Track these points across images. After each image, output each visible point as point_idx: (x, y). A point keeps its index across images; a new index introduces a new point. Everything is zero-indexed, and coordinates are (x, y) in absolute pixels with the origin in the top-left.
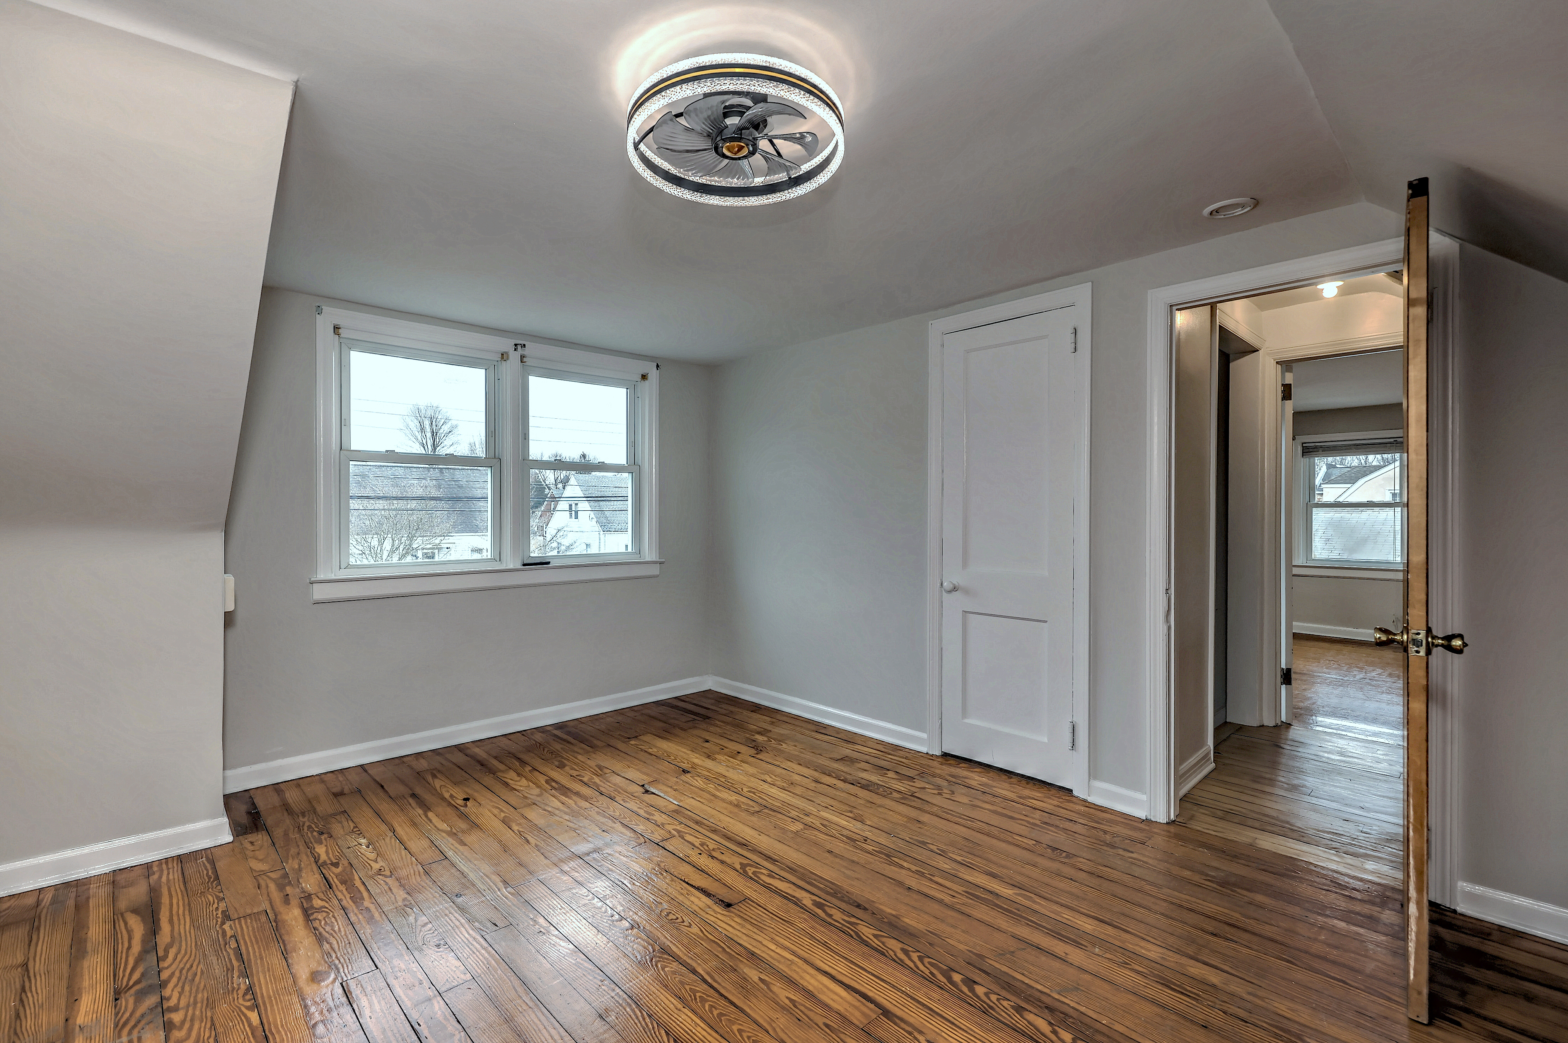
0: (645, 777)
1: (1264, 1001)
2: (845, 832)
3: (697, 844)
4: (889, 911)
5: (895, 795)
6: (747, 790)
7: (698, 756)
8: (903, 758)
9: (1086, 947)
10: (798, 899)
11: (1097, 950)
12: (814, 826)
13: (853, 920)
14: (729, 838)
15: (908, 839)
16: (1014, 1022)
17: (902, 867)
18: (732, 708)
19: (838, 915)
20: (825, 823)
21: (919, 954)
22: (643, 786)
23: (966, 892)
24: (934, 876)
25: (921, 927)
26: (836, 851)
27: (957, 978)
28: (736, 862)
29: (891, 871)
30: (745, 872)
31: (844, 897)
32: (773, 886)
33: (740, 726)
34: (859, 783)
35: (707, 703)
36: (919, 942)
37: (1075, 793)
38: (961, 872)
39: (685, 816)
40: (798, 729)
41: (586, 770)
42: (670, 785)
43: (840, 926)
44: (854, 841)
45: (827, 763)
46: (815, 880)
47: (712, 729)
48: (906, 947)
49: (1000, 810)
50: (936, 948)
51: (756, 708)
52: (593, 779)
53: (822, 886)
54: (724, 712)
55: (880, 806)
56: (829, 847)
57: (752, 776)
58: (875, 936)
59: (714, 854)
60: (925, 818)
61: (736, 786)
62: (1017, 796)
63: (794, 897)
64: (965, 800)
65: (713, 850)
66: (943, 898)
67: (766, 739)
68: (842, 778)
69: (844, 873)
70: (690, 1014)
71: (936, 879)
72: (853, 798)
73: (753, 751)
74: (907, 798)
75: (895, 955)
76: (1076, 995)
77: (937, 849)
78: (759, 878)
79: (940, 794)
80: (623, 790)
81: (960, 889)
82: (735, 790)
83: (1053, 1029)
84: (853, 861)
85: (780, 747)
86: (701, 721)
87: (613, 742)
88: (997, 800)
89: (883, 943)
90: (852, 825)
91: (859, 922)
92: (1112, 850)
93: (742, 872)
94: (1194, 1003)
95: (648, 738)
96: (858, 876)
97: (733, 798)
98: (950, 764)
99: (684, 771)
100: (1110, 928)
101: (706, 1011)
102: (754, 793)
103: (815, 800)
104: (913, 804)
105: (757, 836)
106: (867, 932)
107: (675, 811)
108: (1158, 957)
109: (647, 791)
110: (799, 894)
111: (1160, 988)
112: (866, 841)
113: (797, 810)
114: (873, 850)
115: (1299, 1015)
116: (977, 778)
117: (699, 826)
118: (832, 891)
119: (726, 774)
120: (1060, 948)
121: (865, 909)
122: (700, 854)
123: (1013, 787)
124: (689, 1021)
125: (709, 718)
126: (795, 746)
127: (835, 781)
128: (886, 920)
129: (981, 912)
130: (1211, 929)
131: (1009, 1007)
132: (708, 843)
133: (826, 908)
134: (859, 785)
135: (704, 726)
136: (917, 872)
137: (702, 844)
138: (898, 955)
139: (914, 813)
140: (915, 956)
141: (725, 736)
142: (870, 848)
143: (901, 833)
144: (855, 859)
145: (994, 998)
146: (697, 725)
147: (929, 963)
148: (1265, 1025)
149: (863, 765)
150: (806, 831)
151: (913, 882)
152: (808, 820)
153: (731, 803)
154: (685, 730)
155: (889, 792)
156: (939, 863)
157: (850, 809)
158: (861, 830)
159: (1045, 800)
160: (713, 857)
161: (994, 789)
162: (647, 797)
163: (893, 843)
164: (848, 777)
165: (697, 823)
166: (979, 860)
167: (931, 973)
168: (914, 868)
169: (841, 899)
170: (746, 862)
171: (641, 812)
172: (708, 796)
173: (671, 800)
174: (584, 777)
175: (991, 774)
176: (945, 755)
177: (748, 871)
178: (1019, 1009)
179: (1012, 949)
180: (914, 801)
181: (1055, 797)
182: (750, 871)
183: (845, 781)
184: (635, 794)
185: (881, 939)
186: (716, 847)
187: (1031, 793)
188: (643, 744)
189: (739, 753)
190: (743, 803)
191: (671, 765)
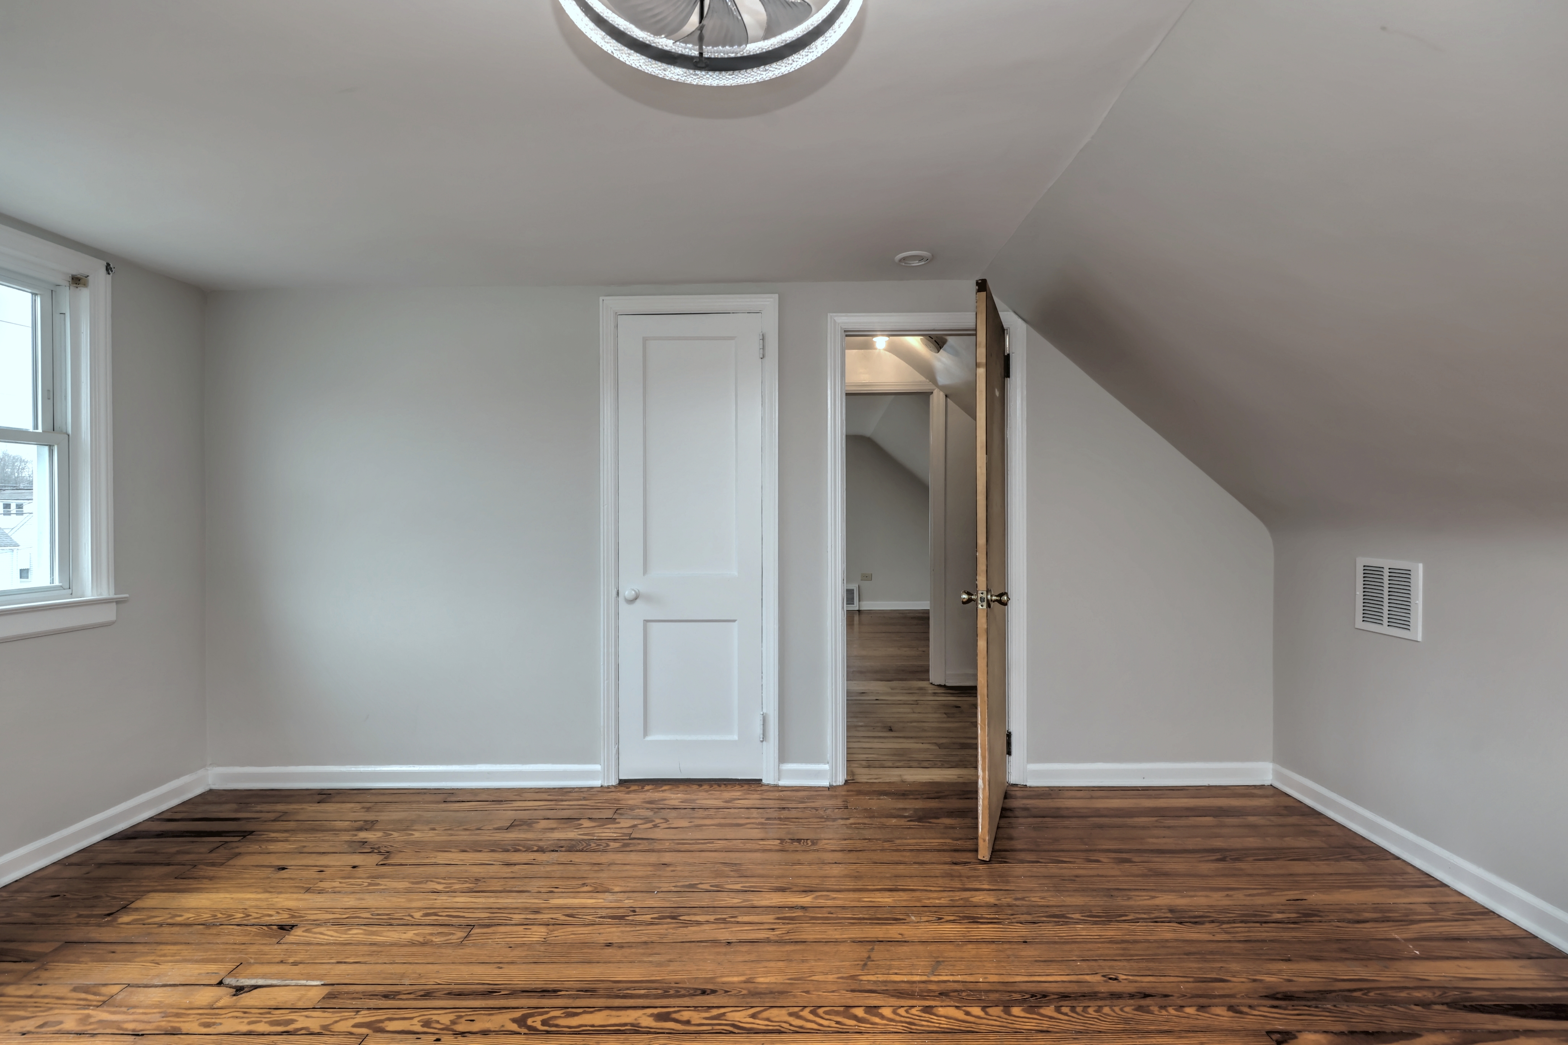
0: (213, 967)
1: (1026, 901)
2: (604, 913)
3: (418, 1028)
4: (735, 979)
5: (613, 845)
6: (421, 913)
7: (288, 895)
8: (580, 800)
9: (905, 920)
10: (632, 1025)
11: (913, 918)
12: (559, 922)
13: (715, 1012)
14: (460, 995)
15: (674, 889)
16: (937, 1025)
17: (699, 923)
18: (280, 807)
19: (696, 1017)
20: (569, 912)
21: (808, 1009)
22: (220, 983)
23: (778, 918)
24: (736, 917)
25: (780, 979)
26: (615, 940)
27: (860, 1012)
28: (504, 1020)
29: (692, 932)
30: (531, 1028)
31: (679, 992)
32: (586, 1026)
33: (315, 828)
34: (562, 847)
35: (226, 811)
36: (795, 996)
37: (764, 781)
38: (755, 900)
39: (355, 995)
40: (414, 806)
41: (51, 1009)
42: (278, 960)
43: (709, 1028)
44: (622, 918)
45: (499, 836)
46: (628, 989)
47: (272, 847)
48: (792, 1010)
49: (723, 821)
50: (814, 993)
51: (324, 796)
52: (89, 1016)
53: (642, 992)
54: (272, 816)
55: (610, 865)
56: (602, 939)
57: (408, 891)
58: (753, 1016)
59: (460, 1028)
60: (667, 858)
61: (397, 916)
62: (723, 802)
63: (625, 1025)
64: (684, 823)
65: (453, 1022)
66: (767, 936)
67: (379, 834)
68: (535, 848)
69: (650, 962)
71: (740, 919)
72: (572, 868)
73: (376, 858)
74: (628, 843)
75: (791, 1025)
76: (944, 969)
77: (711, 886)
78: (557, 1026)
79: (655, 826)
80: (186, 1009)
81: (769, 918)
82: (401, 922)
83: (964, 1011)
84: (645, 943)
85: (412, 838)
86: (239, 841)
87: (77, 934)
88: (712, 812)
89: (768, 1020)
90: (602, 901)
91: (722, 1011)
92: (834, 823)
93: (526, 1031)
94: (1001, 926)
95: (154, 900)
96: (668, 957)
97: (410, 934)
98: (634, 791)
99: (282, 927)
100: (901, 893)
102: (436, 914)
103: (528, 889)
104: (640, 847)
105: (497, 971)
106: (741, 1017)
107: (330, 996)
108: (949, 901)
109: (239, 990)
110: (629, 1017)
111: (975, 926)
112: (634, 911)
113: (517, 911)
114: (652, 918)
115: (1048, 900)
116: (673, 796)
117: (394, 999)
118: (660, 992)
119: (364, 904)
120: (893, 931)
121: (713, 992)
122: (438, 1040)
123: (712, 794)
125: (251, 833)
126: (434, 829)
127: (531, 856)
128: (744, 992)
129: (810, 932)
130: (949, 860)
131: (917, 1013)
132: (435, 1018)
133: (674, 1016)
134: (563, 849)
135: (255, 847)
136: (717, 921)
137: (427, 1024)
138: (793, 1023)
139: (653, 858)
140: (806, 1013)
141: (306, 850)
142: (647, 918)
143: (661, 885)
144: (644, 939)
145: (902, 1011)
146: (237, 850)
147: (826, 1013)
148: (1045, 919)
149: (543, 824)
150: (556, 933)
151: (724, 935)
152: (545, 917)
153: (412, 944)
154: (222, 864)
155: (605, 845)
156: (726, 900)
157: (580, 882)
158: (617, 901)
159: (747, 796)
160: (463, 1034)
161: (698, 802)
162: (247, 999)
163: (664, 899)
164: (541, 844)
165: (386, 996)
166: (754, 880)
167: (837, 1023)
168: (711, 918)
169: (678, 995)
170: (517, 1014)
171: (262, 1027)
172: (366, 948)
173: (304, 982)
174: (61, 1023)
175: (682, 788)
176: (622, 782)
177: (534, 1024)
178: (927, 1009)
179: (866, 955)
180: (639, 844)
181: (751, 790)
182: (536, 1022)
183: (541, 850)
184: (219, 1004)
185: (760, 1016)
186: (452, 1017)
187: (729, 794)
188: (153, 914)
189: (354, 867)
190: (431, 934)
191: (248, 928)
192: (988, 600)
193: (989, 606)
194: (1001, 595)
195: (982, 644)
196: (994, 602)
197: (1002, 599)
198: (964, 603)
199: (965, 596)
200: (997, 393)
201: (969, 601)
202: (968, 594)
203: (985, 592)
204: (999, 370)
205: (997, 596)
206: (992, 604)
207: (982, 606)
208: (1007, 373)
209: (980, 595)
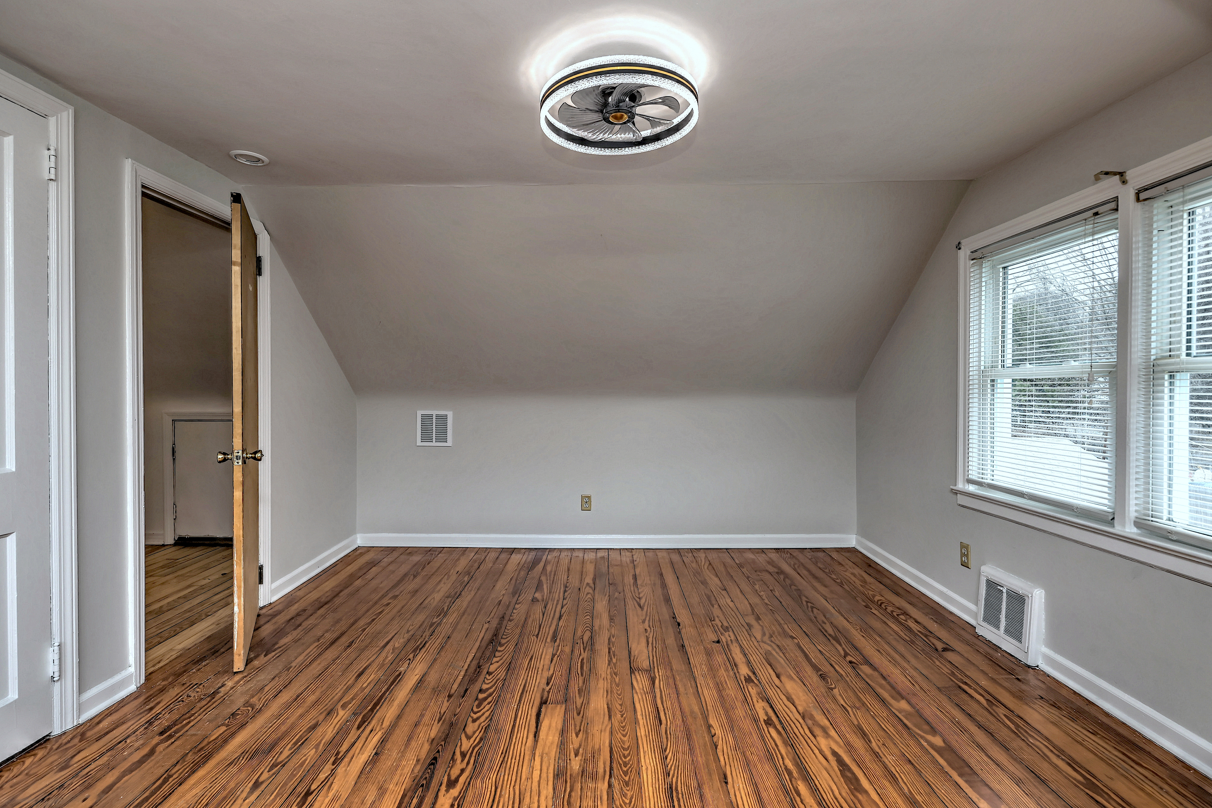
21: (471, 715)
50: (456, 713)
70: (643, 760)
89: (474, 732)
101: (631, 757)
106: (467, 744)
124: (647, 757)
128: (441, 744)
185: (470, 735)
192: (243, 457)
193: (244, 462)
194: (255, 453)
195: (238, 494)
196: (249, 459)
197: (256, 456)
198: (220, 462)
199: (220, 457)
200: (251, 288)
201: (225, 460)
202: (224, 454)
203: (240, 452)
204: (253, 268)
205: (251, 454)
206: (247, 461)
207: (238, 463)
208: (259, 272)
209: (235, 454)
